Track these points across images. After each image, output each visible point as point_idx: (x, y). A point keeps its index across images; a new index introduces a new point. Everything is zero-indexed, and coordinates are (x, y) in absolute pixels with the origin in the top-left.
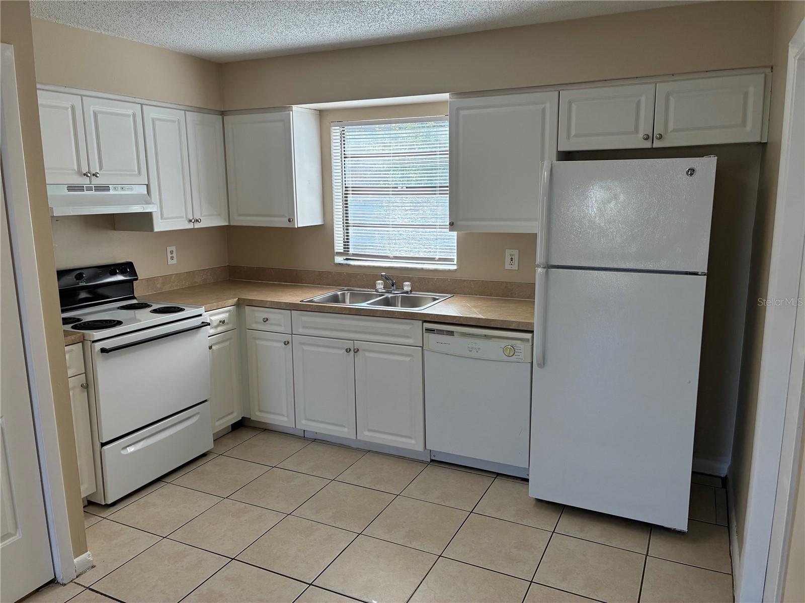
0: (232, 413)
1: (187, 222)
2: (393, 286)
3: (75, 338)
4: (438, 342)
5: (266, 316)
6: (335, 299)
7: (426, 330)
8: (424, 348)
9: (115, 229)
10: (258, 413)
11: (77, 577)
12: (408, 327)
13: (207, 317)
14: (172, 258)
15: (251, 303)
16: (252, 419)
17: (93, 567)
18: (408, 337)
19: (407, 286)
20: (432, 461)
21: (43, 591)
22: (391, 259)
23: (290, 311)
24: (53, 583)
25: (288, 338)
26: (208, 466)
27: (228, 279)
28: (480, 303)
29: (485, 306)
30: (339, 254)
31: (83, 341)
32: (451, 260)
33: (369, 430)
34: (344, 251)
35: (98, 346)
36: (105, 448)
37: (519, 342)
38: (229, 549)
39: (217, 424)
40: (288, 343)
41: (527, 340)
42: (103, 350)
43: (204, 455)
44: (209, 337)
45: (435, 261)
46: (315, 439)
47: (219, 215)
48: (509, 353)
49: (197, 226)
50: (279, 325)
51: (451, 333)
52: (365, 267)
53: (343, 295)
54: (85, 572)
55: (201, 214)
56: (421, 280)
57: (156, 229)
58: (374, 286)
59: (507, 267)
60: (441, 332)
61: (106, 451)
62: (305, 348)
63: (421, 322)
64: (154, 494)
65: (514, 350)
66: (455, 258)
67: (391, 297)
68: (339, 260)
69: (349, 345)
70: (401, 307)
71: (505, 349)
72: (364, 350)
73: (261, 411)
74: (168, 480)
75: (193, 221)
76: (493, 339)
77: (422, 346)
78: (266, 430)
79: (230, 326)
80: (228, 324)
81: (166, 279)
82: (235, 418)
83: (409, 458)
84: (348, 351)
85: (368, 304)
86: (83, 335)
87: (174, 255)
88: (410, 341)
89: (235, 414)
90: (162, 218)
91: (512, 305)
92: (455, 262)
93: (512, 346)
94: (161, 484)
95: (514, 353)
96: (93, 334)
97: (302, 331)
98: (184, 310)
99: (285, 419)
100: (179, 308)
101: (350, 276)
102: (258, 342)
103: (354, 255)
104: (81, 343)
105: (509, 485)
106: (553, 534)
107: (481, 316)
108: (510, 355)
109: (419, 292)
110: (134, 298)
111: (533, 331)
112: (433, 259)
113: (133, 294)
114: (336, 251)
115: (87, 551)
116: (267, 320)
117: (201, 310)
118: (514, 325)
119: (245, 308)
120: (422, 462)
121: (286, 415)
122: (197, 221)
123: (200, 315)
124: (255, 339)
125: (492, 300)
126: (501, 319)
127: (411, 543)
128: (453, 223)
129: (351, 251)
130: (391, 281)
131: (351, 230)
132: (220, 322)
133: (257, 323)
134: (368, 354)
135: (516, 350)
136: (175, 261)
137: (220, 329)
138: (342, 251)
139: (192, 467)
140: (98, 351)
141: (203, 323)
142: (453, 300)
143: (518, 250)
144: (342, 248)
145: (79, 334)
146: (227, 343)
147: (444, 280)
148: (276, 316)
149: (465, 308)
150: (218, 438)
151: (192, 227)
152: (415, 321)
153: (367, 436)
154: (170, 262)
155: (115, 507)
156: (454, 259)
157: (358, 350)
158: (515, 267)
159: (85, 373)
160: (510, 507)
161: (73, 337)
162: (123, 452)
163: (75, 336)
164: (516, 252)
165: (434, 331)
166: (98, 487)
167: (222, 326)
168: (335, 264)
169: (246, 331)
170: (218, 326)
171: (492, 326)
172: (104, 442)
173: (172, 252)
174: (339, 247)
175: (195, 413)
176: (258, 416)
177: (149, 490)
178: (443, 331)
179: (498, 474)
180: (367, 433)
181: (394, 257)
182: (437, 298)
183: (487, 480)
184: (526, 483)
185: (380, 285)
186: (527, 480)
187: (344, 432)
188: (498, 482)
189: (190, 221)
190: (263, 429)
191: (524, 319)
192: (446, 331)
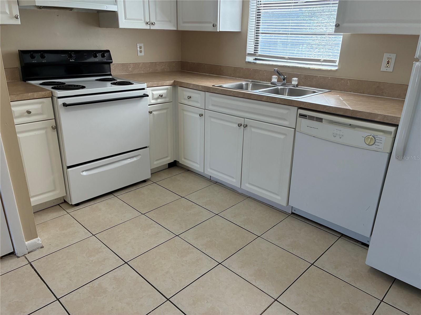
0: (167, 157)
1: (145, 24)
2: (284, 80)
3: (45, 93)
4: (308, 126)
5: (190, 94)
6: (241, 87)
7: (300, 115)
8: (296, 130)
9: (100, 26)
10: (183, 159)
11: (28, 253)
12: (284, 112)
13: (148, 91)
14: (141, 52)
15: (182, 85)
16: (180, 162)
17: (42, 247)
18: (284, 119)
19: (295, 81)
20: (293, 213)
21: (5, 259)
22: (286, 59)
23: (204, 92)
24: (12, 254)
25: (202, 111)
26: (144, 189)
27: (180, 70)
28: (351, 98)
29: (356, 101)
30: (250, 55)
31: (52, 97)
32: (334, 62)
33: (249, 184)
34: (254, 52)
35: (61, 101)
36: (69, 169)
37: (381, 133)
38: (127, 254)
39: (155, 163)
40: (202, 115)
41: (390, 133)
42: (65, 105)
43: (144, 181)
44: (149, 105)
45: (321, 62)
46: (217, 182)
47: (170, 22)
48: (370, 143)
49: (153, 27)
50: (197, 102)
51: (320, 120)
52: (266, 65)
53: (247, 84)
54: (35, 250)
55: (156, 19)
56: (306, 77)
57: (121, 26)
58: (270, 80)
59: (383, 69)
60: (312, 118)
61: (69, 172)
62: (213, 120)
63: (296, 108)
64: (103, 202)
65: (375, 141)
66: (338, 60)
67: (281, 88)
68: (250, 59)
69: (241, 121)
70: (288, 96)
71: (366, 138)
72: (251, 126)
73: (185, 158)
74: (116, 194)
75: (149, 23)
76: (357, 128)
77: (295, 128)
78: (189, 170)
79: (167, 100)
80: (165, 98)
81: (136, 65)
82: (170, 160)
83: (276, 208)
84: (240, 125)
85: (259, 91)
86: (52, 92)
87: (142, 49)
88: (286, 123)
89: (169, 158)
90: (125, 18)
91: (381, 102)
92: (337, 64)
93: (374, 137)
94: (111, 196)
95: (375, 143)
96: (57, 93)
97: (211, 107)
98: (133, 84)
99: (198, 166)
100: (130, 82)
101: (256, 71)
102: (185, 113)
103: (260, 56)
104: (51, 98)
105: (350, 246)
106: (381, 302)
107: (349, 108)
108: (371, 144)
109: (304, 86)
110: (110, 75)
111: (398, 125)
112: (319, 61)
113: (110, 72)
114: (248, 52)
115: (38, 237)
116: (190, 97)
117: (144, 85)
118: (379, 118)
119: (178, 87)
120: (285, 213)
121: (199, 164)
122: (152, 24)
123: (144, 89)
124: (183, 110)
125: (363, 96)
126: (368, 111)
127: (255, 282)
128: (339, 25)
129: (259, 53)
130: (283, 77)
131: (261, 37)
132: (160, 96)
133: (185, 99)
134: (253, 130)
135: (377, 141)
136: (143, 54)
137: (159, 101)
138: (253, 53)
139: (134, 188)
140: (61, 105)
141: (144, 94)
142: (329, 94)
143: (395, 55)
144: (253, 50)
145: (49, 92)
146: (165, 111)
147: (325, 78)
148: (196, 95)
149: (338, 100)
150: (155, 172)
151: (149, 28)
152: (292, 107)
153: (248, 187)
154: (139, 54)
155: (78, 206)
156: (336, 61)
157: (247, 126)
158: (390, 69)
159: (54, 119)
160: (347, 267)
161: (43, 93)
162: (82, 174)
163: (45, 92)
164: (393, 56)
165: (306, 116)
166: (67, 193)
167: (160, 98)
168: (246, 62)
169: (178, 104)
170: (157, 99)
171: (358, 117)
172: (68, 165)
173: (140, 48)
174: (250, 49)
175: (137, 154)
176: (183, 161)
177: (102, 199)
178: (314, 117)
179: (343, 235)
180: (247, 185)
181: (288, 58)
182: (317, 91)
183: (332, 238)
184: (366, 247)
185: (275, 79)
186: (368, 246)
187: (233, 181)
188: (341, 241)
189: (147, 23)
190: (187, 170)
191: (391, 113)
192: (317, 118)
